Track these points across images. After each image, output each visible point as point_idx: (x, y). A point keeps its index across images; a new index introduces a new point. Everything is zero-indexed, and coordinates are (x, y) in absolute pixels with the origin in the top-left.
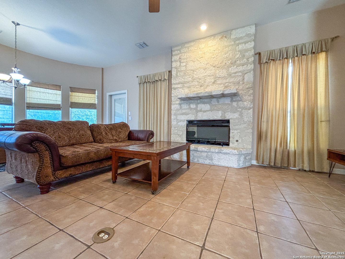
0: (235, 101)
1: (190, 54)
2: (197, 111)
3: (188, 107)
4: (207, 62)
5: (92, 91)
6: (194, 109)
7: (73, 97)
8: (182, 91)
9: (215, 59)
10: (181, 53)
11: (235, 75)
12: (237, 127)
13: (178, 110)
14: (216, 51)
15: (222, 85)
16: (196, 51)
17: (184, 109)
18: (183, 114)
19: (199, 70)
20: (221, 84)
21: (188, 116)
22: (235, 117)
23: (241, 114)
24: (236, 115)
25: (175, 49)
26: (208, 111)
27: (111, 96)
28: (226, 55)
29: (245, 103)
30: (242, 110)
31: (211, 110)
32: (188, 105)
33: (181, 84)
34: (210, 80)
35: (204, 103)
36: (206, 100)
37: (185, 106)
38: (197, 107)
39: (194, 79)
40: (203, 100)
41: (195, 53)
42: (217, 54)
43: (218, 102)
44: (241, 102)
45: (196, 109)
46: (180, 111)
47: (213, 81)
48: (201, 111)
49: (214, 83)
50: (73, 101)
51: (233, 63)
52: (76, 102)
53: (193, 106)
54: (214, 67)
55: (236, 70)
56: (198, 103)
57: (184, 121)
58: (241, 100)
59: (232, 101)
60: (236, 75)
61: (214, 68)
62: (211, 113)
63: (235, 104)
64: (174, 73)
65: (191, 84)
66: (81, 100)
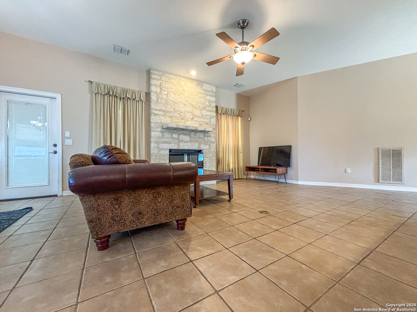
0: (206, 136)
2: (180, 141)
3: (170, 136)
4: (187, 99)
8: (164, 119)
9: (192, 99)
10: (161, 79)
11: (206, 117)
12: (207, 155)
13: (159, 138)
14: (193, 93)
15: (198, 123)
17: (167, 138)
18: (165, 142)
19: (180, 104)
20: (197, 121)
21: (171, 145)
22: (206, 148)
23: (210, 147)
24: (207, 147)
25: (154, 72)
26: (188, 142)
28: (200, 100)
29: (212, 139)
30: (210, 143)
31: (190, 141)
32: (171, 134)
33: (162, 112)
34: (189, 116)
35: (185, 134)
36: (187, 132)
37: (167, 135)
38: (179, 137)
39: (176, 111)
40: (184, 132)
41: (175, 86)
42: (194, 96)
43: (196, 135)
44: (209, 138)
45: (178, 139)
46: (162, 140)
47: (192, 117)
48: (182, 141)
49: (192, 119)
51: (205, 108)
53: (175, 136)
55: (206, 114)
56: (180, 134)
57: (166, 150)
58: (209, 136)
59: (204, 136)
61: (191, 107)
62: (191, 144)
63: (206, 138)
64: (153, 97)
65: (173, 115)
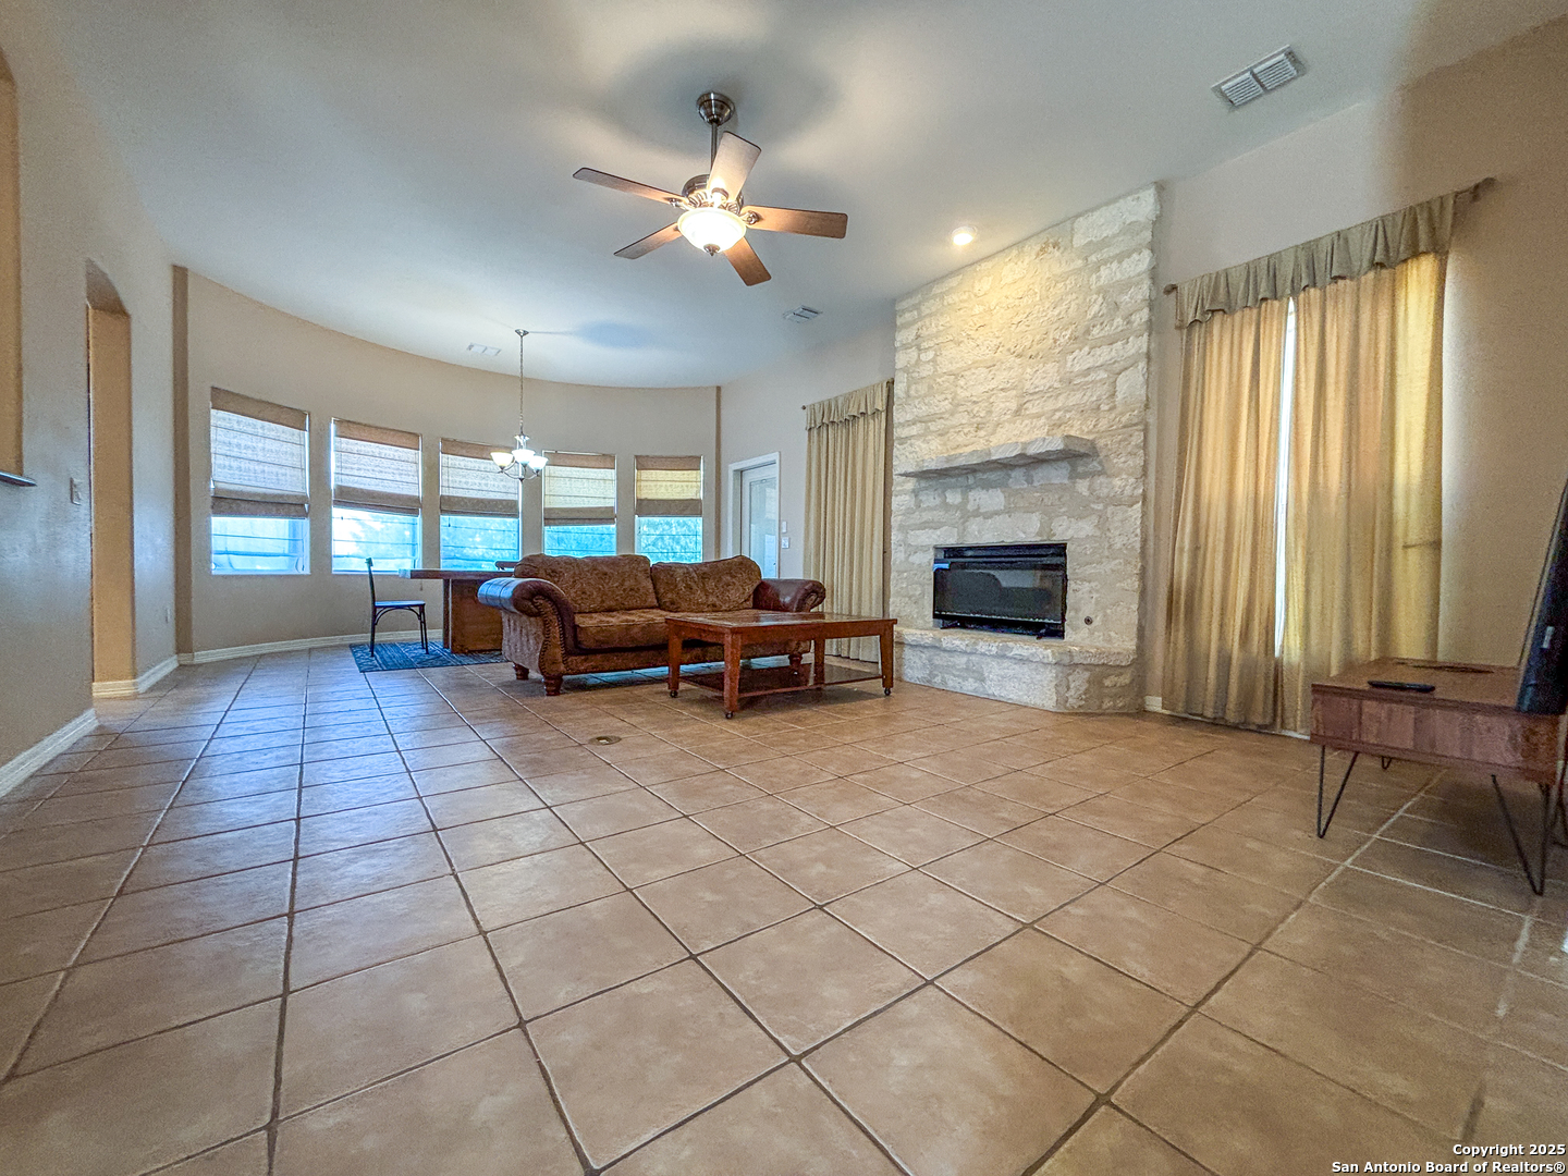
0: (1084, 476)
1: (948, 319)
2: (966, 516)
3: (938, 501)
4: (999, 340)
5: (690, 463)
6: (957, 507)
7: (643, 484)
8: (924, 446)
9: (1022, 327)
10: (921, 318)
11: (1086, 379)
12: (1089, 570)
13: (909, 512)
14: (1025, 300)
15: (1043, 420)
16: (966, 305)
17: (930, 509)
18: (924, 526)
19: (973, 371)
20: (1038, 416)
21: (938, 532)
22: (1082, 534)
23: (1103, 524)
24: (1086, 528)
25: (905, 304)
26: (997, 513)
27: (741, 472)
28: (1056, 312)
29: (1117, 482)
30: (1105, 507)
31: (1008, 511)
32: (939, 495)
33: (919, 425)
34: (1005, 404)
35: (987, 486)
36: (993, 476)
37: (930, 499)
38: (965, 501)
39: (958, 405)
40: (985, 477)
41: (961, 312)
42: (1028, 311)
43: (1030, 481)
44: (1102, 479)
45: (962, 507)
46: (916, 518)
47: (1013, 406)
48: (977, 513)
49: (1017, 413)
50: (643, 497)
51: (1081, 338)
52: (650, 497)
53: (953, 498)
54: (1019, 356)
55: (1090, 362)
56: (969, 488)
57: (923, 549)
58: (1100, 473)
59: (1074, 476)
60: (1089, 379)
61: (1018, 360)
62: (1009, 520)
63: (1082, 486)
64: (899, 389)
65: (948, 423)
66: (663, 490)
